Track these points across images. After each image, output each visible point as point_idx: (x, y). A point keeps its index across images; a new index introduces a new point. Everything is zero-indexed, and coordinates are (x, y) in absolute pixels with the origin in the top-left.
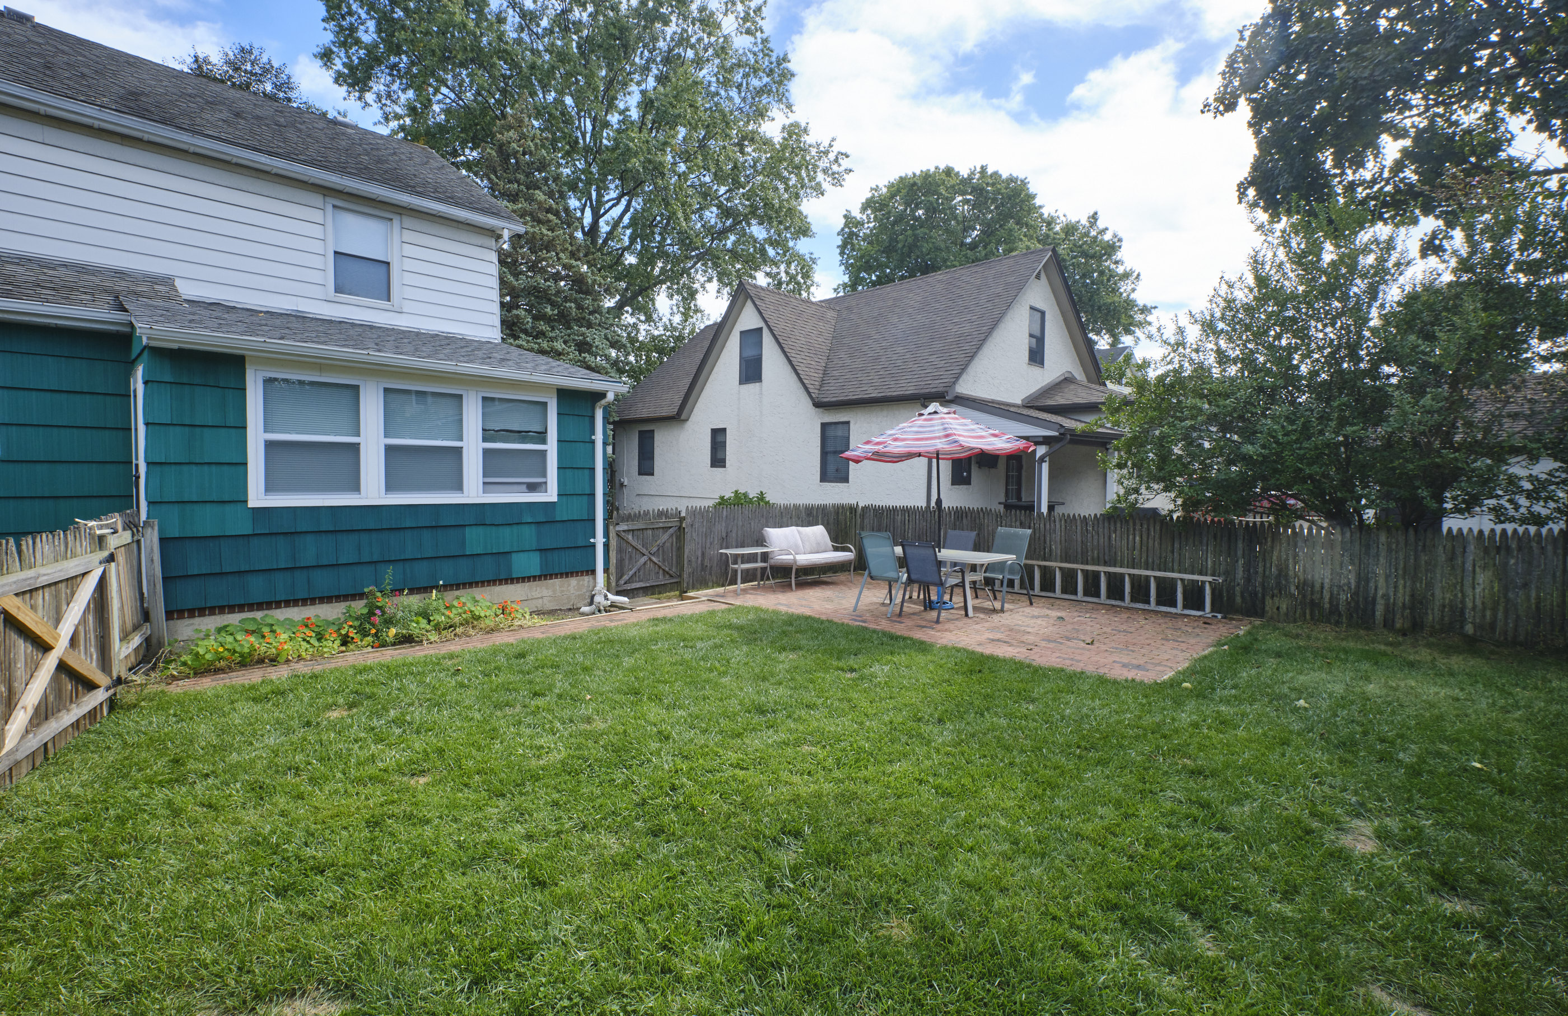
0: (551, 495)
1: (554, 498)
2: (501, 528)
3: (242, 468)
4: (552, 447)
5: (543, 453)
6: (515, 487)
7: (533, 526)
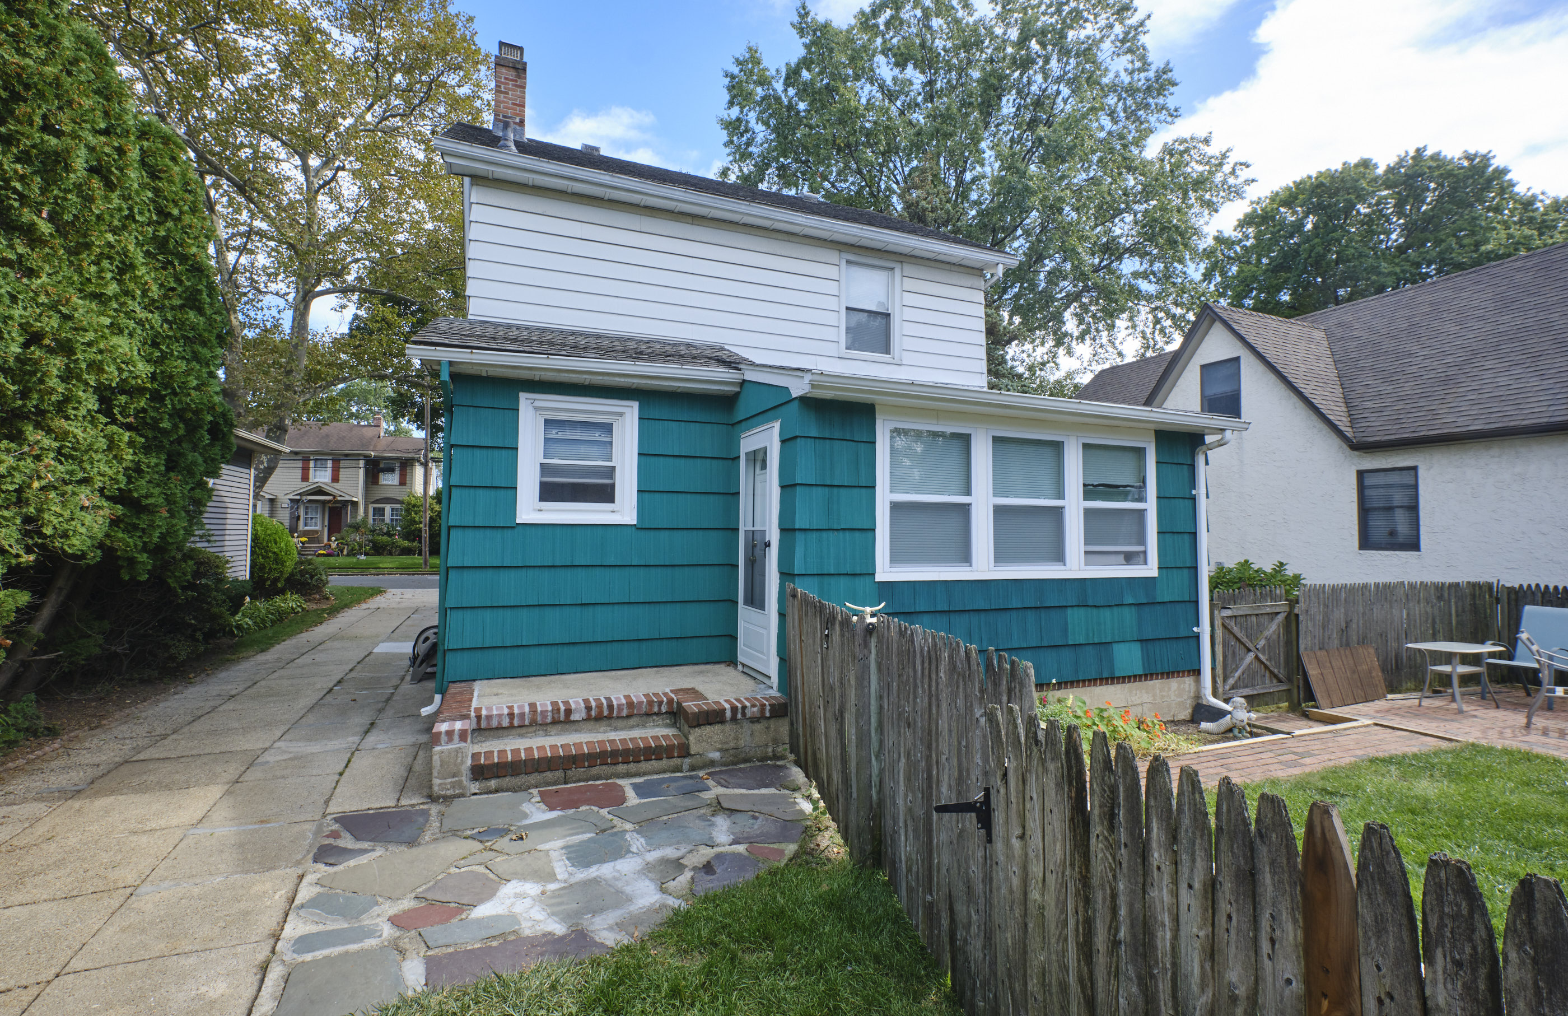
0: (1151, 569)
1: (1155, 573)
2: (1102, 610)
3: (870, 534)
4: (1151, 506)
5: (1141, 513)
6: (1113, 558)
7: (1133, 608)
